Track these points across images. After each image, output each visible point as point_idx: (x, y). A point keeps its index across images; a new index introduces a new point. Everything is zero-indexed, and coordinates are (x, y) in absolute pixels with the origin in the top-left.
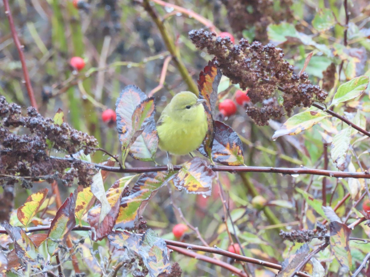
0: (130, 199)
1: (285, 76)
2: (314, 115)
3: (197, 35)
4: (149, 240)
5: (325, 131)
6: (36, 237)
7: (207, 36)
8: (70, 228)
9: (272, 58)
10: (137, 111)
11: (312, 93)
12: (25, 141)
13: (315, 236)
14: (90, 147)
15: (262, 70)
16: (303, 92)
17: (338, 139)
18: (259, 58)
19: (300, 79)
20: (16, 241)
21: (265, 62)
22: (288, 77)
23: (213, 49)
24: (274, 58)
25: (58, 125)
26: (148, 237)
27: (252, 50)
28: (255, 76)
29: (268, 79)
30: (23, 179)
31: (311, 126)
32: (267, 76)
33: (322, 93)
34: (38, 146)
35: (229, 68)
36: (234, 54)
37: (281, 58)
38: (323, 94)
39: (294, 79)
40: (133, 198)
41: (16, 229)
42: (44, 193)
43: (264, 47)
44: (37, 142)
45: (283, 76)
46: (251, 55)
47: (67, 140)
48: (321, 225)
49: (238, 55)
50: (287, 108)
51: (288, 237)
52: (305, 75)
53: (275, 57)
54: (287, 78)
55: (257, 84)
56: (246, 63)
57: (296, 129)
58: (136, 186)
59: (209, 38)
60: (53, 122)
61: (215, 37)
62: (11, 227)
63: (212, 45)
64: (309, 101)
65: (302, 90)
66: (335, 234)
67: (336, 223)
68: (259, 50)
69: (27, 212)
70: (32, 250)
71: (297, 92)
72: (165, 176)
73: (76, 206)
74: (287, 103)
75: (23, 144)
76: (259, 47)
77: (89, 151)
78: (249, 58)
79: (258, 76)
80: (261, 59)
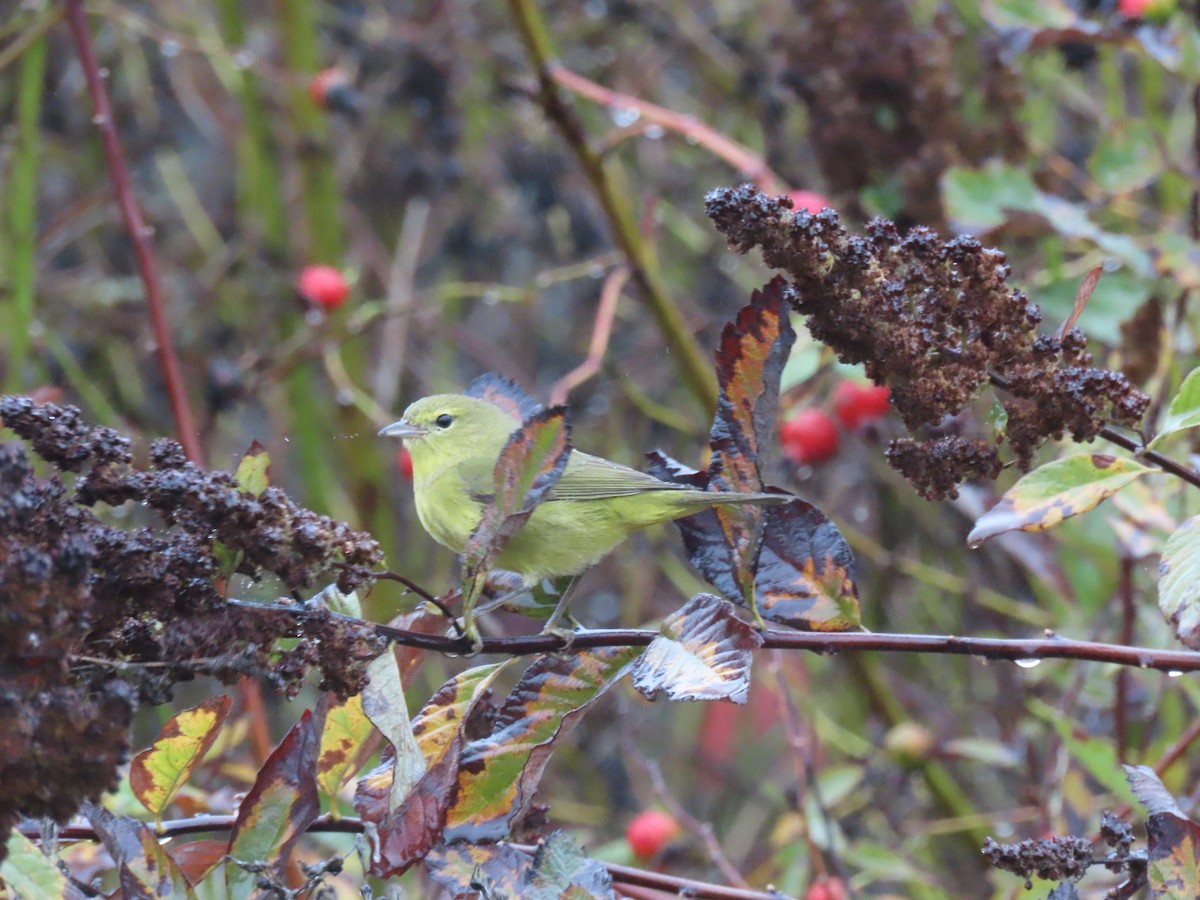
0: (495, 744)
1: (1015, 338)
2: (1104, 467)
3: (733, 203)
4: (555, 866)
5: (1126, 517)
6: (189, 852)
7: (765, 208)
8: (300, 822)
9: (971, 280)
10: (511, 453)
11: (1100, 396)
12: (141, 547)
13: (1096, 859)
14: (356, 566)
15: (940, 319)
16: (1072, 393)
17: (1180, 547)
18: (932, 280)
19: (1061, 350)
20: (124, 864)
21: (949, 292)
22: (1023, 345)
23: (781, 249)
24: (977, 280)
25: (250, 496)
26: (553, 857)
27: (906, 254)
28: (917, 339)
29: (958, 350)
30: (142, 672)
31: (1094, 501)
32: (954, 339)
33: (1132, 398)
34: (184, 563)
35: (832, 312)
36: (851, 267)
37: (1000, 280)
38: (1135, 399)
39: (1041, 351)
40: (502, 743)
41: (125, 824)
42: (218, 708)
43: (947, 245)
44: (183, 551)
45: (1007, 339)
46: (903, 269)
47: (280, 542)
48: (1116, 821)
49: (863, 272)
50: (1017, 444)
51: (1008, 861)
52: (1077, 337)
53: (983, 276)
54: (1019, 348)
55: (923, 366)
56: (888, 298)
57: (1045, 511)
58: (511, 703)
59: (772, 215)
60: (234, 485)
61: (788, 211)
62: (108, 819)
63: (781, 238)
64: (1090, 421)
65: (1067, 385)
66: (1163, 856)
67: (1169, 817)
68: (932, 254)
69: (161, 772)
70: (176, 893)
71: (1051, 391)
72: (605, 666)
73: (323, 752)
74: (1018, 428)
75: (137, 558)
76: (930, 246)
77: (354, 579)
78: (898, 281)
79: (927, 339)
80: (936, 286)
